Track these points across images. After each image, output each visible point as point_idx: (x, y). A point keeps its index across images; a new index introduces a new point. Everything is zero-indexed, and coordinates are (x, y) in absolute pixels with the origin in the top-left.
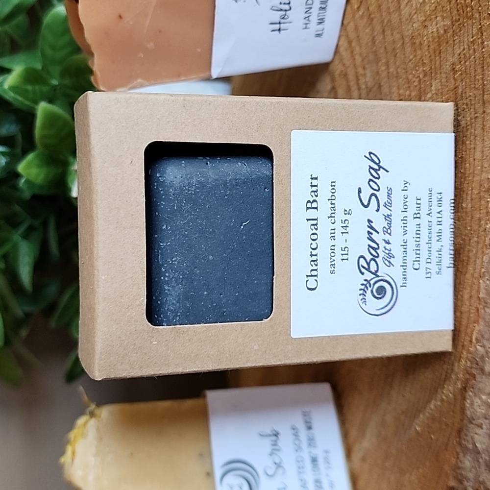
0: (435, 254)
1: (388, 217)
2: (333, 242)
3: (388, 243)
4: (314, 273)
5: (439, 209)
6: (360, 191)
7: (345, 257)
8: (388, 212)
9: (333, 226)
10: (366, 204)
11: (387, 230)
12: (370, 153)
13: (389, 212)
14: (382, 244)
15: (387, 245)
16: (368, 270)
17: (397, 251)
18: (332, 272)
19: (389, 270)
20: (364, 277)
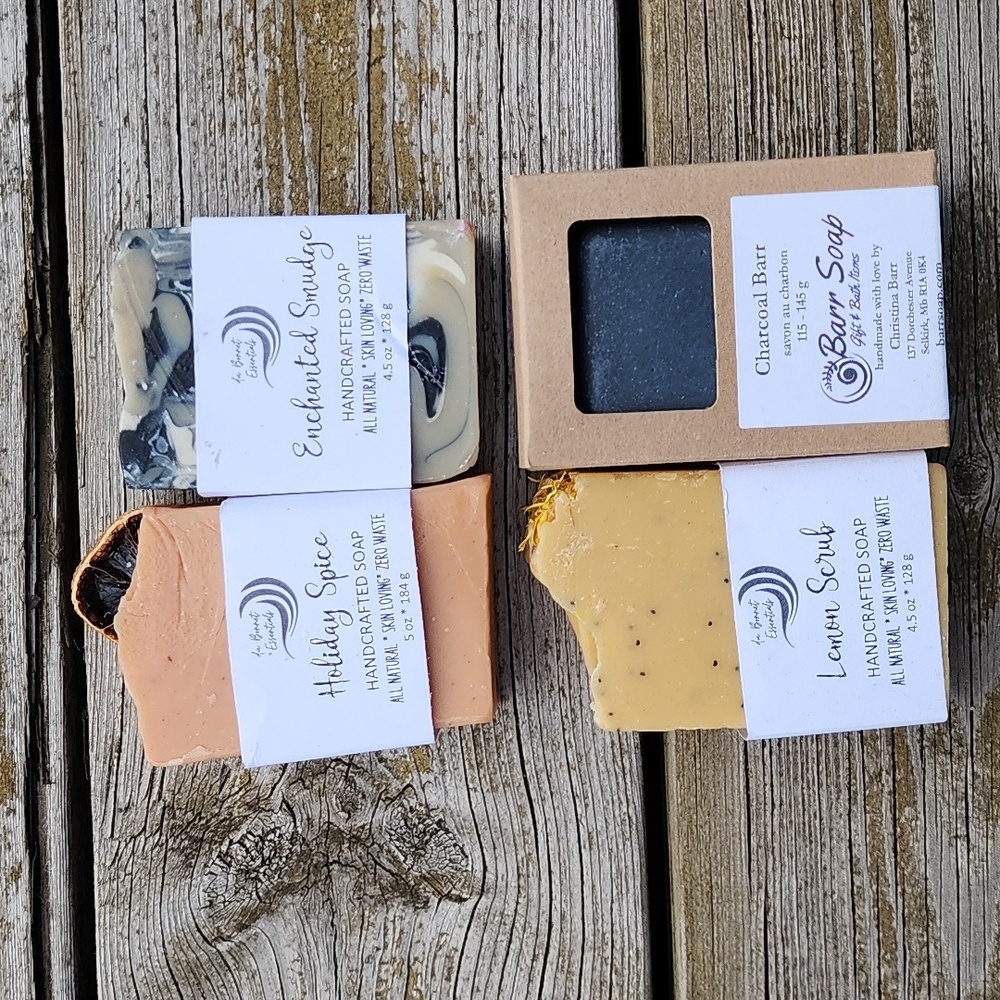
0: (918, 330)
1: (855, 289)
2: (787, 320)
3: (856, 318)
4: (764, 355)
5: (922, 276)
6: (818, 260)
7: (802, 336)
8: (854, 282)
9: (786, 302)
10: (826, 275)
11: (855, 303)
12: (829, 216)
13: (856, 283)
14: (849, 320)
15: (855, 321)
16: (833, 350)
17: (869, 327)
18: (787, 354)
19: (860, 350)
20: (829, 359)
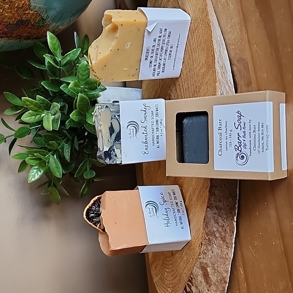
0: (261, 145)
1: (244, 132)
2: (227, 141)
3: (244, 141)
4: (221, 150)
5: (262, 129)
6: (235, 124)
7: (231, 145)
9: (226, 135)
10: (237, 128)
11: (244, 137)
12: (238, 111)
13: (245, 131)
14: (243, 141)
16: (238, 149)
17: (248, 144)
18: (227, 150)
19: (245, 150)
20: (237, 152)
